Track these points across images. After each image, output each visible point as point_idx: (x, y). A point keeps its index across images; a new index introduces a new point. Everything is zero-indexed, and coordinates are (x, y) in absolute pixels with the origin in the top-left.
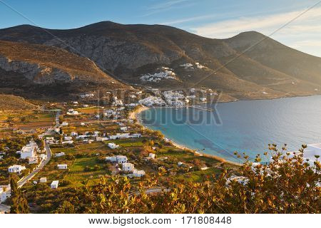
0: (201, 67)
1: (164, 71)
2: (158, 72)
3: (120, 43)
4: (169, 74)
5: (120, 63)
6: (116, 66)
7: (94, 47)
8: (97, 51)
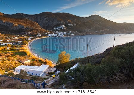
0: (75, 25)
1: (62, 26)
2: (60, 26)
3: (49, 18)
4: (64, 27)
5: (48, 24)
6: (47, 25)
7: (41, 19)
8: (41, 20)
